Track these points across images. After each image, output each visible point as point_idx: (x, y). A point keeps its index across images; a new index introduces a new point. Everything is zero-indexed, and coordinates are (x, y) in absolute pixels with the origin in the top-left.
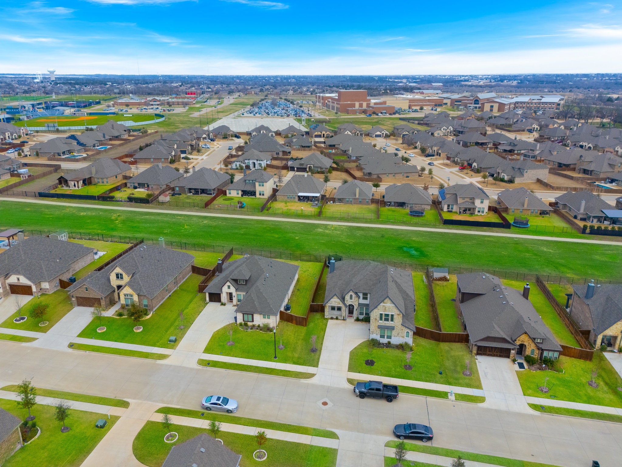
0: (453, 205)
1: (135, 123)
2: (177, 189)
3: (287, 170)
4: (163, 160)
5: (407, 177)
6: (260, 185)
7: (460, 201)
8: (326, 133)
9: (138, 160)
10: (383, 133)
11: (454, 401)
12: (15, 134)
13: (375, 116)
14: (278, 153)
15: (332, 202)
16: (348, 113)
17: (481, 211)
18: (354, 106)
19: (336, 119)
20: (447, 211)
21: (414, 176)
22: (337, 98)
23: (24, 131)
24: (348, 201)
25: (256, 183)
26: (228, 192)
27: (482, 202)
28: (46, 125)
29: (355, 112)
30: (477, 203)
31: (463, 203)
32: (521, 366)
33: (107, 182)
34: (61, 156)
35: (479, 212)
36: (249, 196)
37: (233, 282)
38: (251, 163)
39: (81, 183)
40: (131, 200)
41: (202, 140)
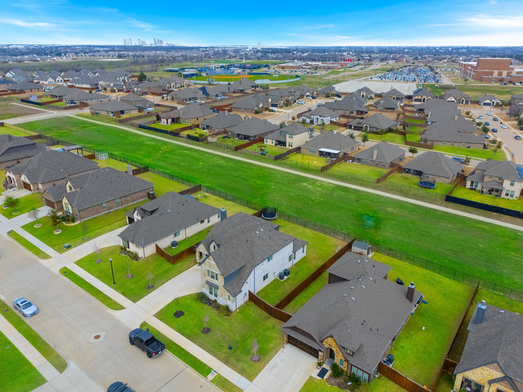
0: (478, 182)
1: (271, 82)
2: (230, 133)
3: (346, 128)
4: (250, 110)
5: (469, 147)
6: (290, 137)
7: (487, 179)
8: (427, 97)
9: (233, 109)
10: (493, 102)
11: (208, 382)
12: (179, 85)
13: (511, 85)
14: (353, 112)
15: (351, 161)
16: (482, 81)
17: (509, 195)
18: (492, 74)
19: (463, 86)
20: (469, 188)
21: (477, 147)
22: (476, 65)
23: (187, 83)
24: (364, 162)
25: (287, 135)
26: (265, 140)
27: (512, 184)
28: (207, 79)
29: (490, 81)
30: (506, 184)
31: (489, 182)
32: (322, 374)
33: (188, 122)
34: (187, 101)
35: (507, 195)
36: (281, 146)
37: (141, 211)
38: (315, 118)
39: (170, 121)
40: (189, 137)
41: (305, 97)
